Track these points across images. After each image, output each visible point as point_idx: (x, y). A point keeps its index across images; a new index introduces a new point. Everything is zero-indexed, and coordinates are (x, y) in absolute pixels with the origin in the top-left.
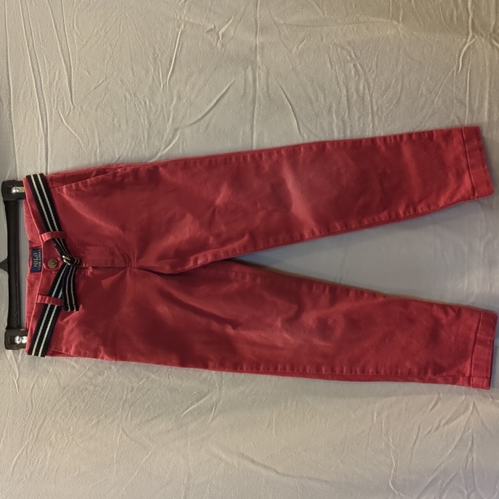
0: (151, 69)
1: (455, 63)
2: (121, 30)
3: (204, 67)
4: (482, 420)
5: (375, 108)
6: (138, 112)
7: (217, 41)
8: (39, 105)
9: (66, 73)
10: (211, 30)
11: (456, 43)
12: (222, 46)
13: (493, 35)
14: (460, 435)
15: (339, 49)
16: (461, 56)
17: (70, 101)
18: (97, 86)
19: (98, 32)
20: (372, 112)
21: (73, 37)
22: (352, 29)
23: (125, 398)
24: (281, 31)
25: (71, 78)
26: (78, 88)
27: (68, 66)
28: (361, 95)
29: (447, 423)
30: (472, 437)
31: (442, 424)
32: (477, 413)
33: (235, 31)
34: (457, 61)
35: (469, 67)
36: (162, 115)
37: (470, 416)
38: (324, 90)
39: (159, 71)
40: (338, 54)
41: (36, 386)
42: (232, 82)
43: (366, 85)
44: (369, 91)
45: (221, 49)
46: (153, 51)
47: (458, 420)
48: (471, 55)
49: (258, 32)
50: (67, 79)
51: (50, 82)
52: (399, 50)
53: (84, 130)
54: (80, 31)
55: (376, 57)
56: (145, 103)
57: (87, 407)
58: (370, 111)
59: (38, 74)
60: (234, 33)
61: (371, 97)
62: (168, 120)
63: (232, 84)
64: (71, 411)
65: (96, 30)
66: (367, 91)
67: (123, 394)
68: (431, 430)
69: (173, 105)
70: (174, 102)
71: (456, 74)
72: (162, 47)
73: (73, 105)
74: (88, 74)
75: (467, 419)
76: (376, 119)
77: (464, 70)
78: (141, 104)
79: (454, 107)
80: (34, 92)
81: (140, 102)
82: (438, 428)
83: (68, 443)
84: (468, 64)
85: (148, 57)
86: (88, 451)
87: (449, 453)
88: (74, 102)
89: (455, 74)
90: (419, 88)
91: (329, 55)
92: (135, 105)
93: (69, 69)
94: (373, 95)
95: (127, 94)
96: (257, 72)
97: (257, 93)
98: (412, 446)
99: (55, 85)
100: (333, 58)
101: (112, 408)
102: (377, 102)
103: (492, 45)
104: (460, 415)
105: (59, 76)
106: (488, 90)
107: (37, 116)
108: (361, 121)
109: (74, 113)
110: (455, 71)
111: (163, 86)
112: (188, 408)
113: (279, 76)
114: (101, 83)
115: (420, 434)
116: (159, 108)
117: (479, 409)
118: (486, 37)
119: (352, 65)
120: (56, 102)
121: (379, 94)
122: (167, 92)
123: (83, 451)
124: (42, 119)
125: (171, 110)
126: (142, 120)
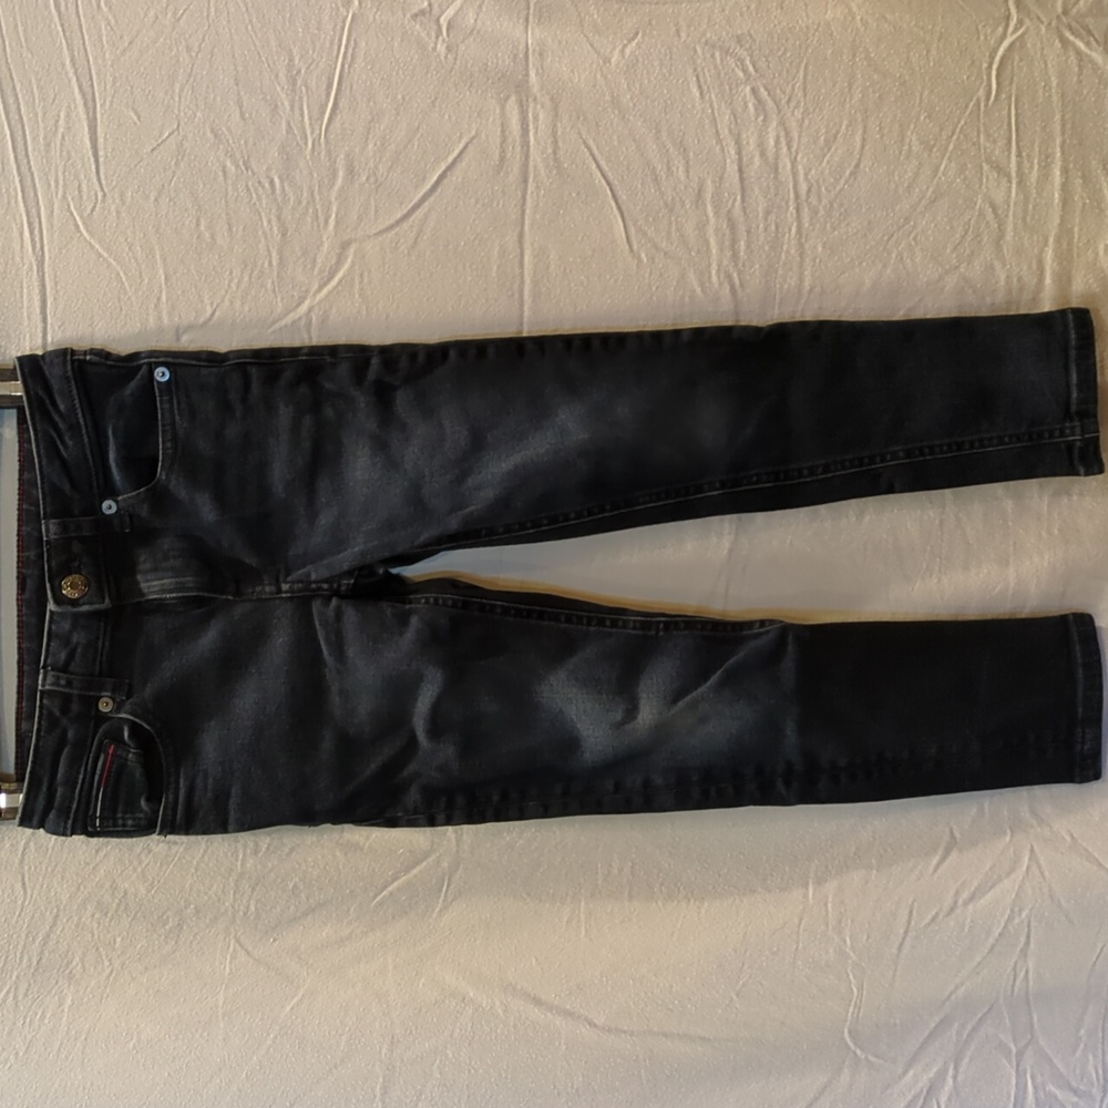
0: (282, 104)
1: (981, 84)
2: (213, 14)
3: (407, 98)
4: (1050, 890)
5: (803, 188)
6: (255, 204)
7: (437, 38)
8: (23, 191)
9: (83, 116)
10: (422, 12)
11: (982, 38)
12: (449, 49)
13: (1064, 18)
14: (1003, 924)
15: (717, 54)
16: (995, 66)
17: (95, 180)
18: (159, 145)
19: (157, 18)
20: (797, 196)
21: (100, 30)
22: (745, 9)
23: (239, 867)
24: (582, 15)
25: (96, 126)
26: (113, 149)
27: (89, 97)
28: (771, 160)
29: (972, 898)
30: (1029, 926)
31: (960, 902)
32: (1038, 873)
33: (478, 15)
34: (985, 78)
35: (1014, 92)
36: (311, 211)
37: (1023, 881)
38: (685, 150)
39: (301, 109)
40: (715, 67)
41: (32, 844)
42: (473, 133)
43: (782, 134)
44: (789, 148)
45: (446, 57)
46: (287, 61)
47: (998, 889)
48: (1015, 64)
49: (531, 18)
50: (86, 129)
51: (45, 138)
52: (854, 56)
53: (130, 248)
54: (114, 17)
55: (801, 73)
56: (272, 183)
57: (153, 892)
58: (792, 196)
59: (17, 117)
60: (476, 20)
61: (794, 162)
62: (326, 222)
63: (473, 138)
64: (117, 901)
65: (152, 13)
66: (785, 149)
67: (237, 860)
68: (937, 914)
69: (336, 188)
70: (339, 181)
71: (986, 106)
72: (308, 52)
73: (102, 190)
74: (135, 118)
75: (1017, 888)
76: (806, 211)
77: (1004, 96)
78: (263, 187)
79: (984, 181)
80: (8, 160)
81: (260, 182)
82: (952, 910)
83: (111, 973)
84: (1011, 84)
85: (277, 76)
86: (158, 991)
87: (975, 964)
88: (104, 182)
89: (982, 105)
90: (903, 140)
91: (695, 70)
92: (248, 190)
93: (90, 104)
94: (798, 158)
95: (228, 164)
96: (530, 110)
97: (531, 159)
98: (895, 951)
99: (58, 143)
100: (704, 74)
101: (210, 893)
102: (806, 175)
103: (1064, 41)
104: (1000, 879)
105: (67, 123)
106: (1058, 141)
107: (18, 218)
108: (772, 217)
109: (104, 208)
110: (983, 99)
111: (313, 144)
112: (385, 887)
113: (582, 118)
114: (167, 138)
115: (913, 923)
116: (305, 194)
117: (1042, 861)
118: (1050, 24)
119: (748, 89)
120: (61, 182)
121: (812, 156)
122: (322, 158)
123: (147, 991)
124: (30, 224)
125: (333, 199)
126: (265, 224)
